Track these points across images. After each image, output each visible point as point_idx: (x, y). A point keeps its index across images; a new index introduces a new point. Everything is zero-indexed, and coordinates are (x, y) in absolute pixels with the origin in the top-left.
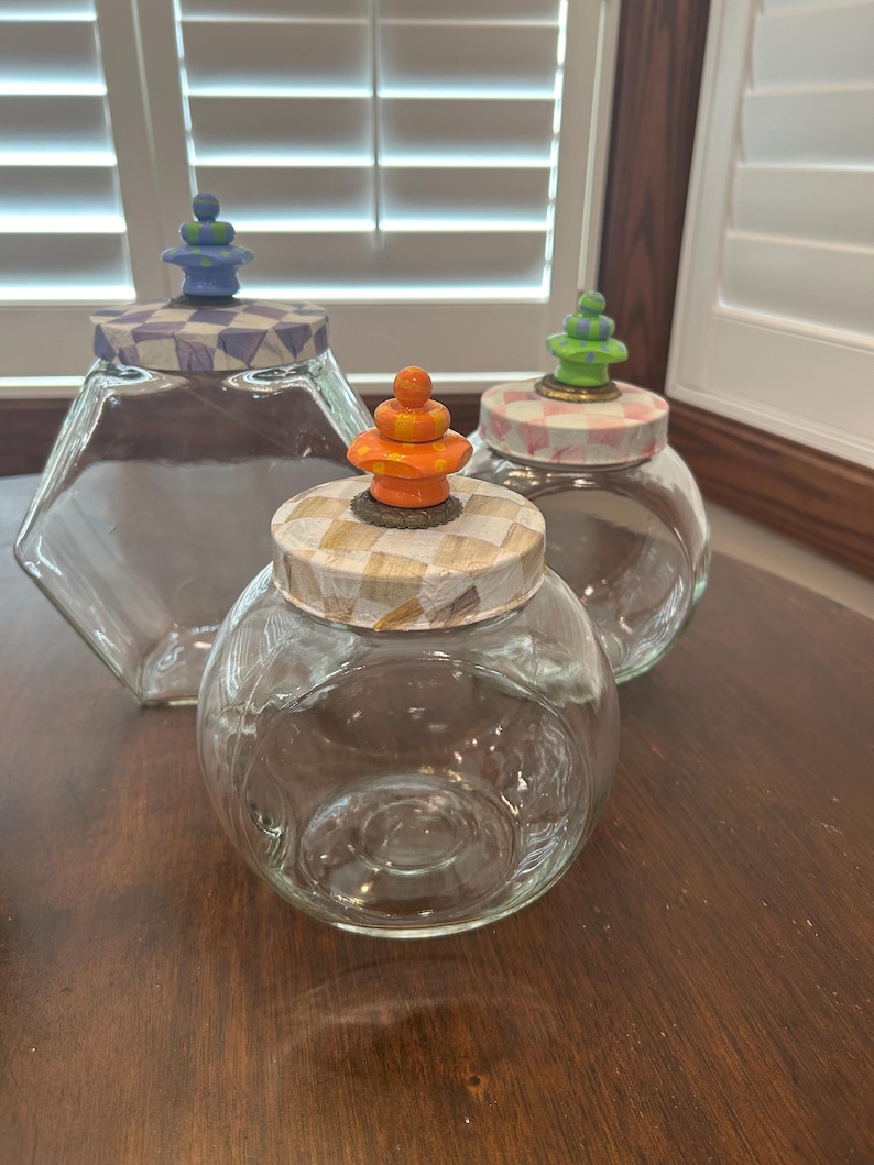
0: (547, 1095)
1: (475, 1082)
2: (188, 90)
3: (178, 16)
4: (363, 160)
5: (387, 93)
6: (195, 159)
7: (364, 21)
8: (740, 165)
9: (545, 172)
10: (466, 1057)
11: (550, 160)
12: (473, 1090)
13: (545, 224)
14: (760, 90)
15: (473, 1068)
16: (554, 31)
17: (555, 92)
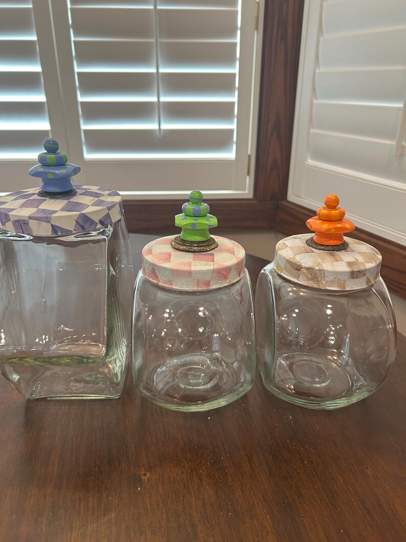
0: (172, 479)
1: (145, 475)
2: (77, 69)
3: (73, 39)
4: (153, 99)
5: (162, 70)
6: (81, 98)
7: (153, 40)
8: (315, 101)
9: (232, 104)
10: (143, 466)
11: (234, 98)
12: (143, 477)
13: (233, 126)
14: (321, 70)
15: (145, 470)
16: (235, 44)
17: (235, 70)
